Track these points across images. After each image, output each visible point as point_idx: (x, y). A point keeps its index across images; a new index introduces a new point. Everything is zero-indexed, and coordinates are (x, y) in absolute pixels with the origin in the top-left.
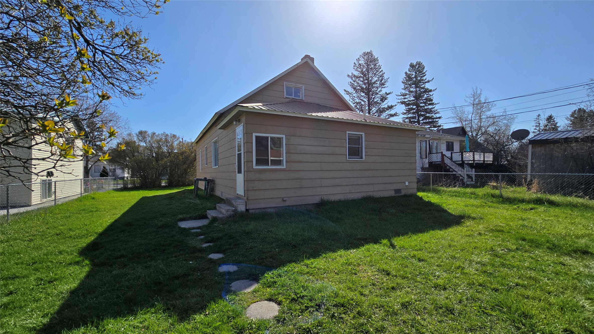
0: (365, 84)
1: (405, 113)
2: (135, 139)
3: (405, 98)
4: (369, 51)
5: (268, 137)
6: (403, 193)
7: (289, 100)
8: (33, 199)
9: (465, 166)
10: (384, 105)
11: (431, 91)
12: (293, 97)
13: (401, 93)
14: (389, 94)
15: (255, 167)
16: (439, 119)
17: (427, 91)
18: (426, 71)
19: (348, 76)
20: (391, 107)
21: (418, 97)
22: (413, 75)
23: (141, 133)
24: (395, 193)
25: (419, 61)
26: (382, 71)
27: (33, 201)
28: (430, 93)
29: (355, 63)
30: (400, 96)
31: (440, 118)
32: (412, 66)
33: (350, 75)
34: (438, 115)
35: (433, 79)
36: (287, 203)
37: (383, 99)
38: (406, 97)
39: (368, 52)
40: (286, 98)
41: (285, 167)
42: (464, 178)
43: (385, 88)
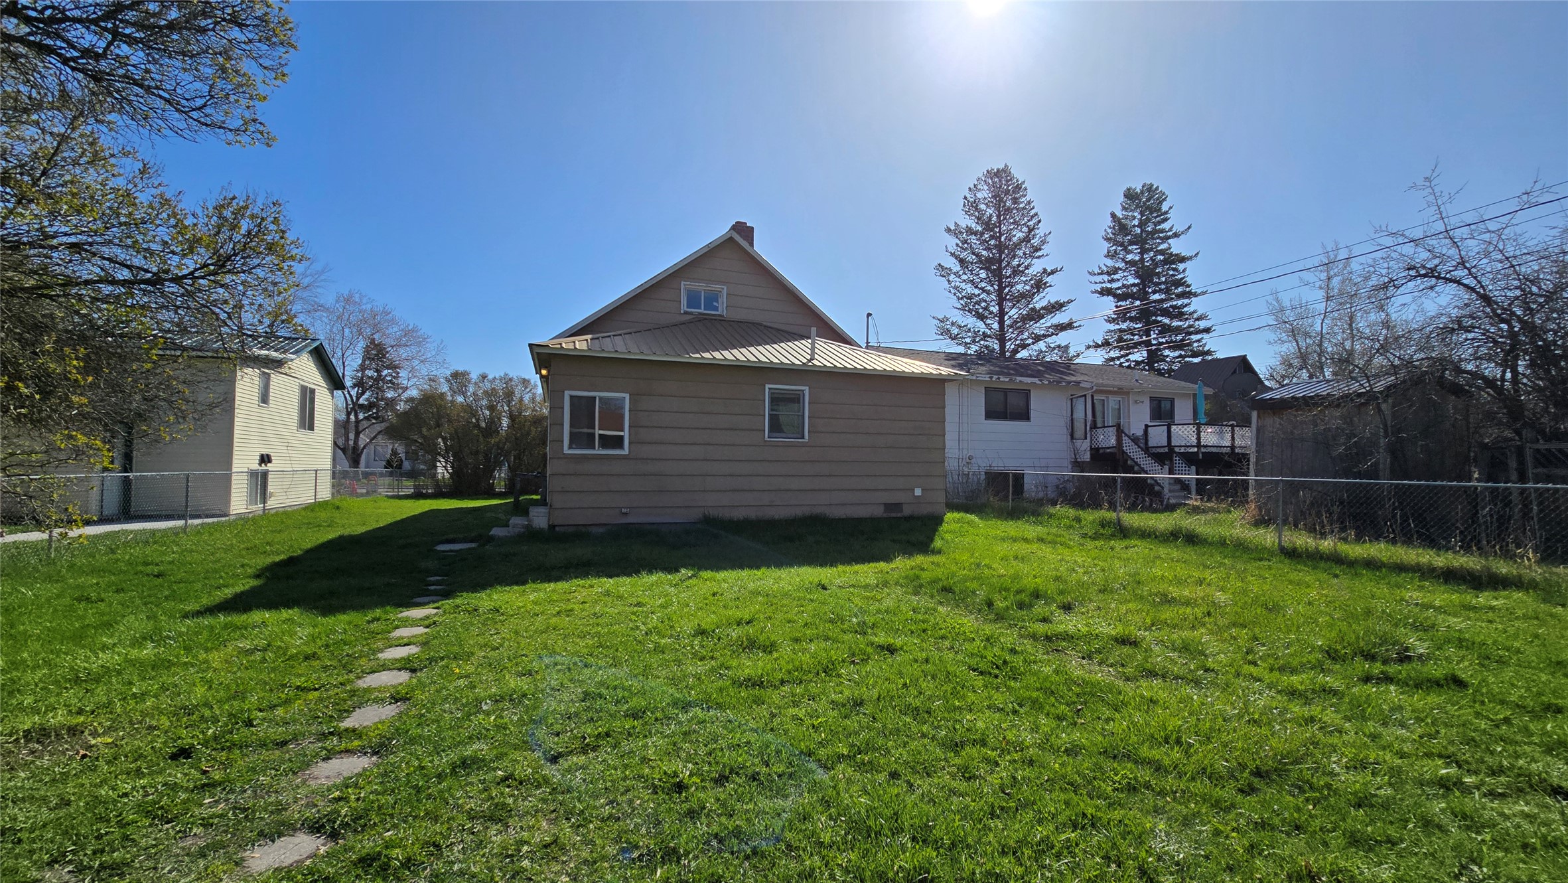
0: (988, 249)
1: (1114, 320)
2: (445, 388)
3: (1113, 281)
4: (1001, 166)
5: (595, 398)
6: (907, 511)
7: (691, 317)
8: (232, 503)
9: (1176, 458)
10: (1040, 301)
11: (1183, 259)
12: (702, 311)
13: (1100, 268)
14: (1053, 272)
15: (566, 450)
16: (1205, 336)
17: (1174, 259)
18: (1171, 208)
19: (948, 230)
20: (1057, 307)
21: (1146, 275)
22: (1134, 218)
23: (456, 375)
24: (885, 511)
25: (1148, 182)
26: (1036, 214)
27: (232, 508)
28: (1181, 267)
29: (965, 198)
30: (1099, 274)
31: (1207, 330)
32: (1130, 195)
33: (953, 228)
34: (1202, 324)
35: (1189, 227)
36: (630, 520)
37: (1039, 285)
38: (1115, 277)
39: (998, 170)
40: (686, 313)
41: (626, 451)
42: (1163, 488)
43: (1041, 259)
